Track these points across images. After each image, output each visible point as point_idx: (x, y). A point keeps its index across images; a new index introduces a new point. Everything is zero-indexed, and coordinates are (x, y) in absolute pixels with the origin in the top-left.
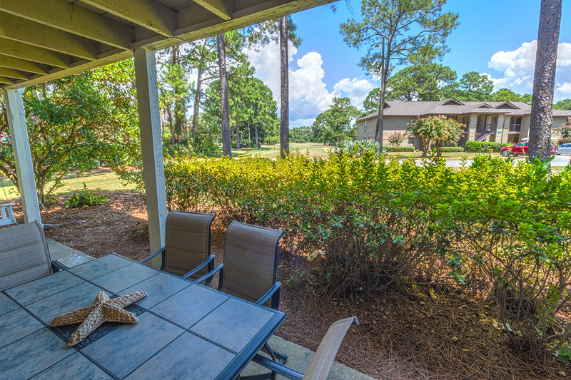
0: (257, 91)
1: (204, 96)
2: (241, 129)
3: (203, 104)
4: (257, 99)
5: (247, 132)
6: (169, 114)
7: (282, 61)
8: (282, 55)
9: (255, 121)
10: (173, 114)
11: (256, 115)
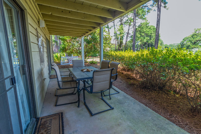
0: (152, 30)
1: (130, 34)
2: (144, 45)
3: (130, 37)
4: (151, 33)
5: (146, 46)
6: (118, 41)
7: (158, 18)
8: (158, 15)
9: (149, 42)
10: (119, 41)
11: (150, 39)
